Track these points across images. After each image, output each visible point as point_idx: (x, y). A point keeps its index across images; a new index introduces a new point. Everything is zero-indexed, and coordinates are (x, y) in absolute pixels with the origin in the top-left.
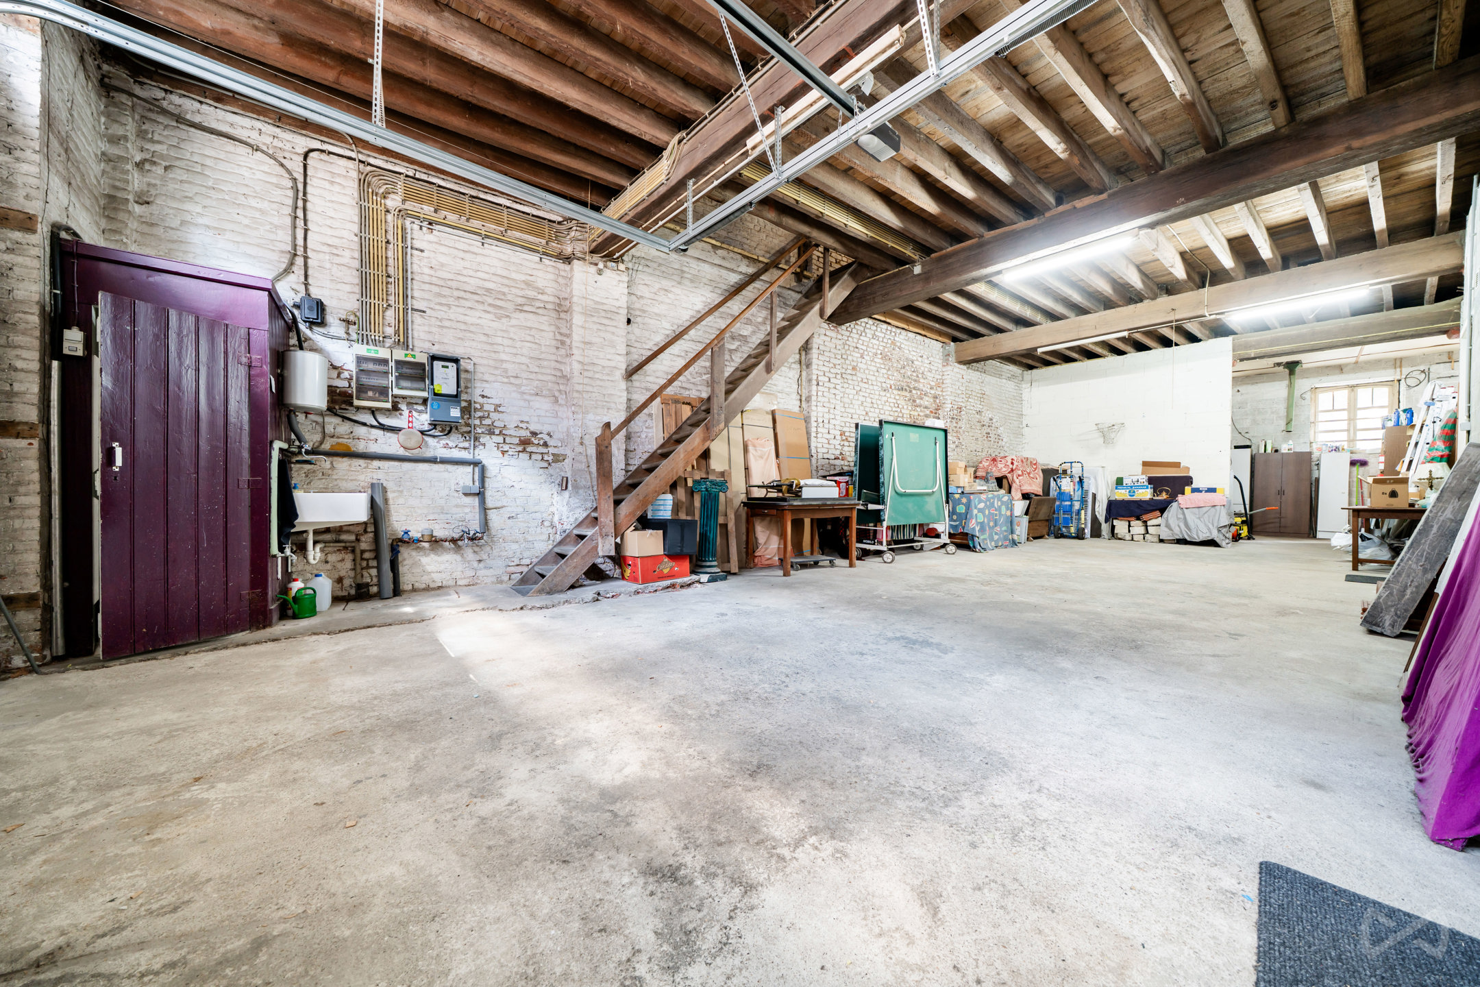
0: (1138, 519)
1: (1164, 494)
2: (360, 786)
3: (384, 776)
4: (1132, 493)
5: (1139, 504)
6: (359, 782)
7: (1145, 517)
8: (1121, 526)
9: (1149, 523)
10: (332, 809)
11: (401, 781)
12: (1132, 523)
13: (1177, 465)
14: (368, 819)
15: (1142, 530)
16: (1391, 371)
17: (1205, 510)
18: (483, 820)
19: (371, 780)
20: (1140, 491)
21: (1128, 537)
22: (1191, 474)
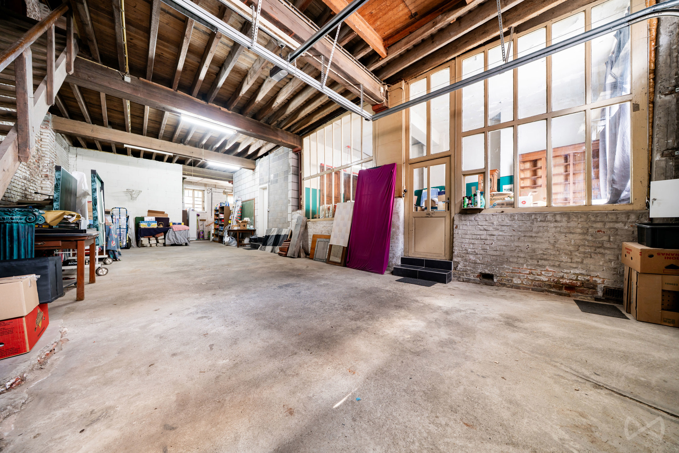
0: (154, 237)
1: (161, 225)
2: (484, 375)
3: (472, 372)
4: (149, 225)
5: (153, 229)
6: (483, 377)
7: (157, 236)
8: (145, 240)
9: (159, 238)
10: (500, 373)
11: (468, 365)
12: (151, 239)
13: (163, 213)
14: (490, 360)
15: (155, 242)
16: (204, 187)
17: (182, 231)
18: (461, 337)
19: (478, 374)
20: (153, 224)
21: (149, 245)
22: (168, 217)
